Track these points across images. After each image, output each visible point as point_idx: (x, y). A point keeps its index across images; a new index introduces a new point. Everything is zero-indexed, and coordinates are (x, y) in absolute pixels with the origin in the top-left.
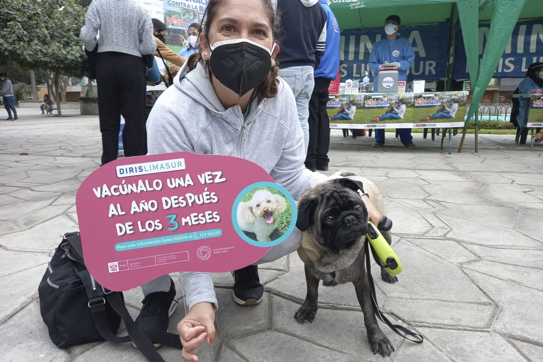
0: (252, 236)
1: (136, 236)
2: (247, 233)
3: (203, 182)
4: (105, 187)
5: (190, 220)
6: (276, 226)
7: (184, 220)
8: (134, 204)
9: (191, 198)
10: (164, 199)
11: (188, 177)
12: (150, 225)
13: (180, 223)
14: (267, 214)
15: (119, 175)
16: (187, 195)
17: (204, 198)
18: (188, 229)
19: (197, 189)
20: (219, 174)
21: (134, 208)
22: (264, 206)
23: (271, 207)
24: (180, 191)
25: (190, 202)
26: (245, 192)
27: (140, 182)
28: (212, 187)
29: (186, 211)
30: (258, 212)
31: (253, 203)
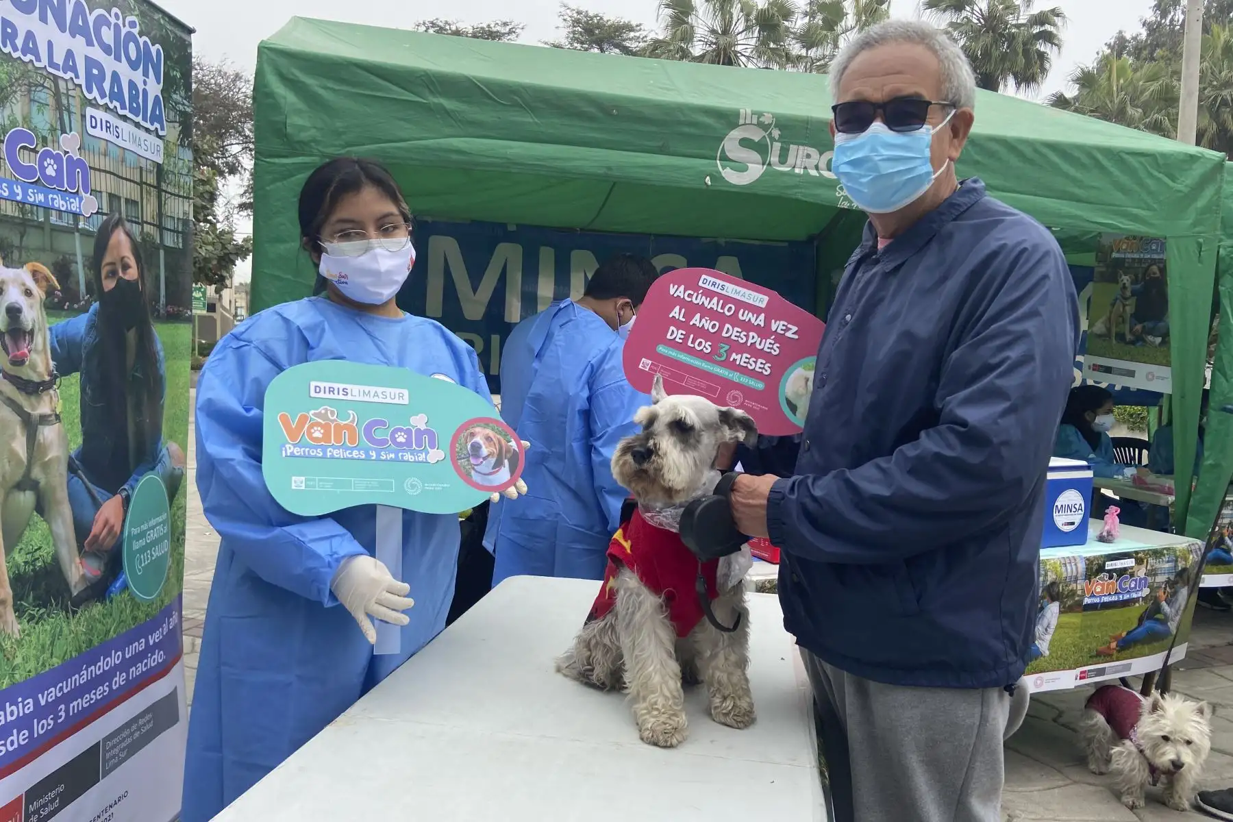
18: (733, 366)
24: (747, 326)
28: (780, 338)
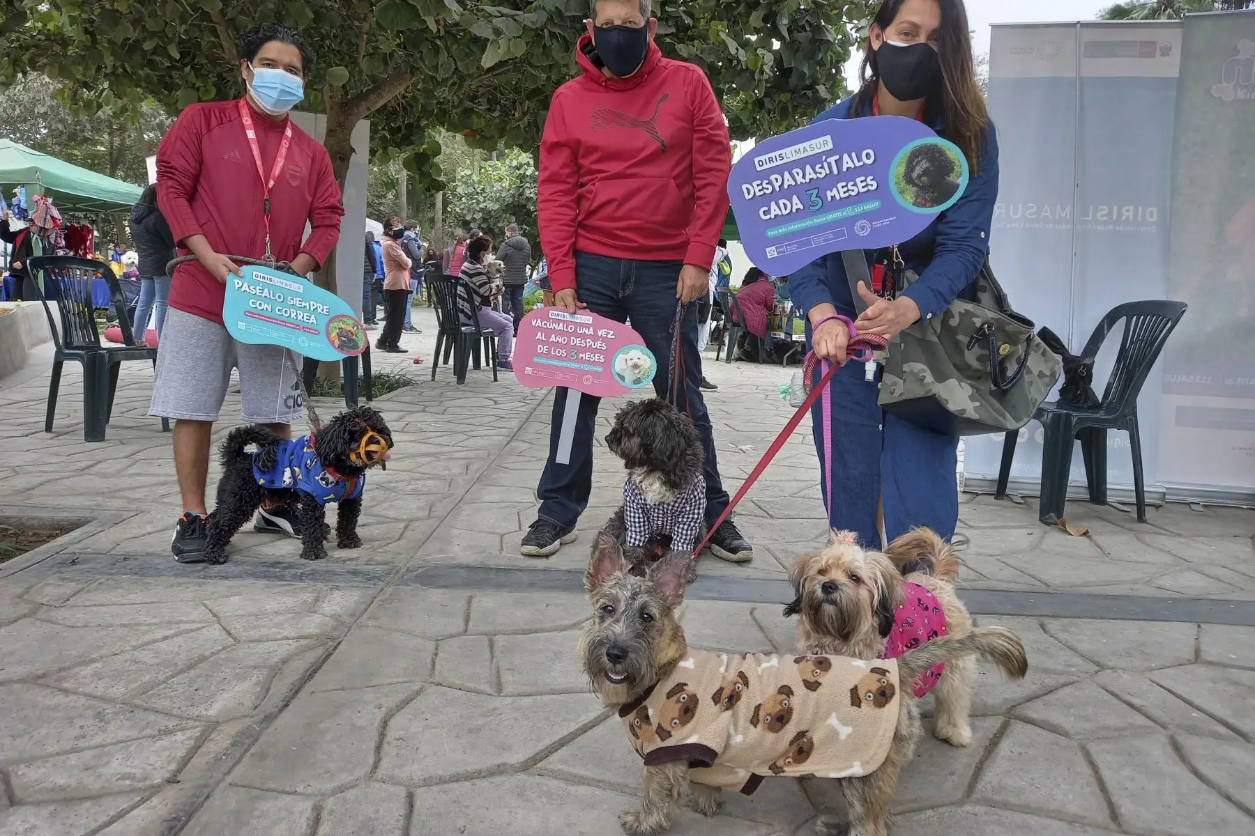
0: (622, 378)
1: (548, 355)
2: (619, 375)
3: (600, 334)
4: (539, 321)
5: (585, 356)
6: (639, 376)
7: (581, 355)
8: (553, 336)
9: (590, 342)
10: (572, 338)
11: (591, 329)
12: (559, 352)
13: (578, 356)
14: (636, 366)
15: (550, 316)
16: (588, 340)
17: (598, 345)
19: (595, 338)
20: (612, 332)
21: (553, 338)
22: (635, 360)
23: (640, 362)
25: (588, 345)
26: (624, 349)
27: (561, 325)
29: (585, 350)
30: (630, 363)
31: (628, 356)
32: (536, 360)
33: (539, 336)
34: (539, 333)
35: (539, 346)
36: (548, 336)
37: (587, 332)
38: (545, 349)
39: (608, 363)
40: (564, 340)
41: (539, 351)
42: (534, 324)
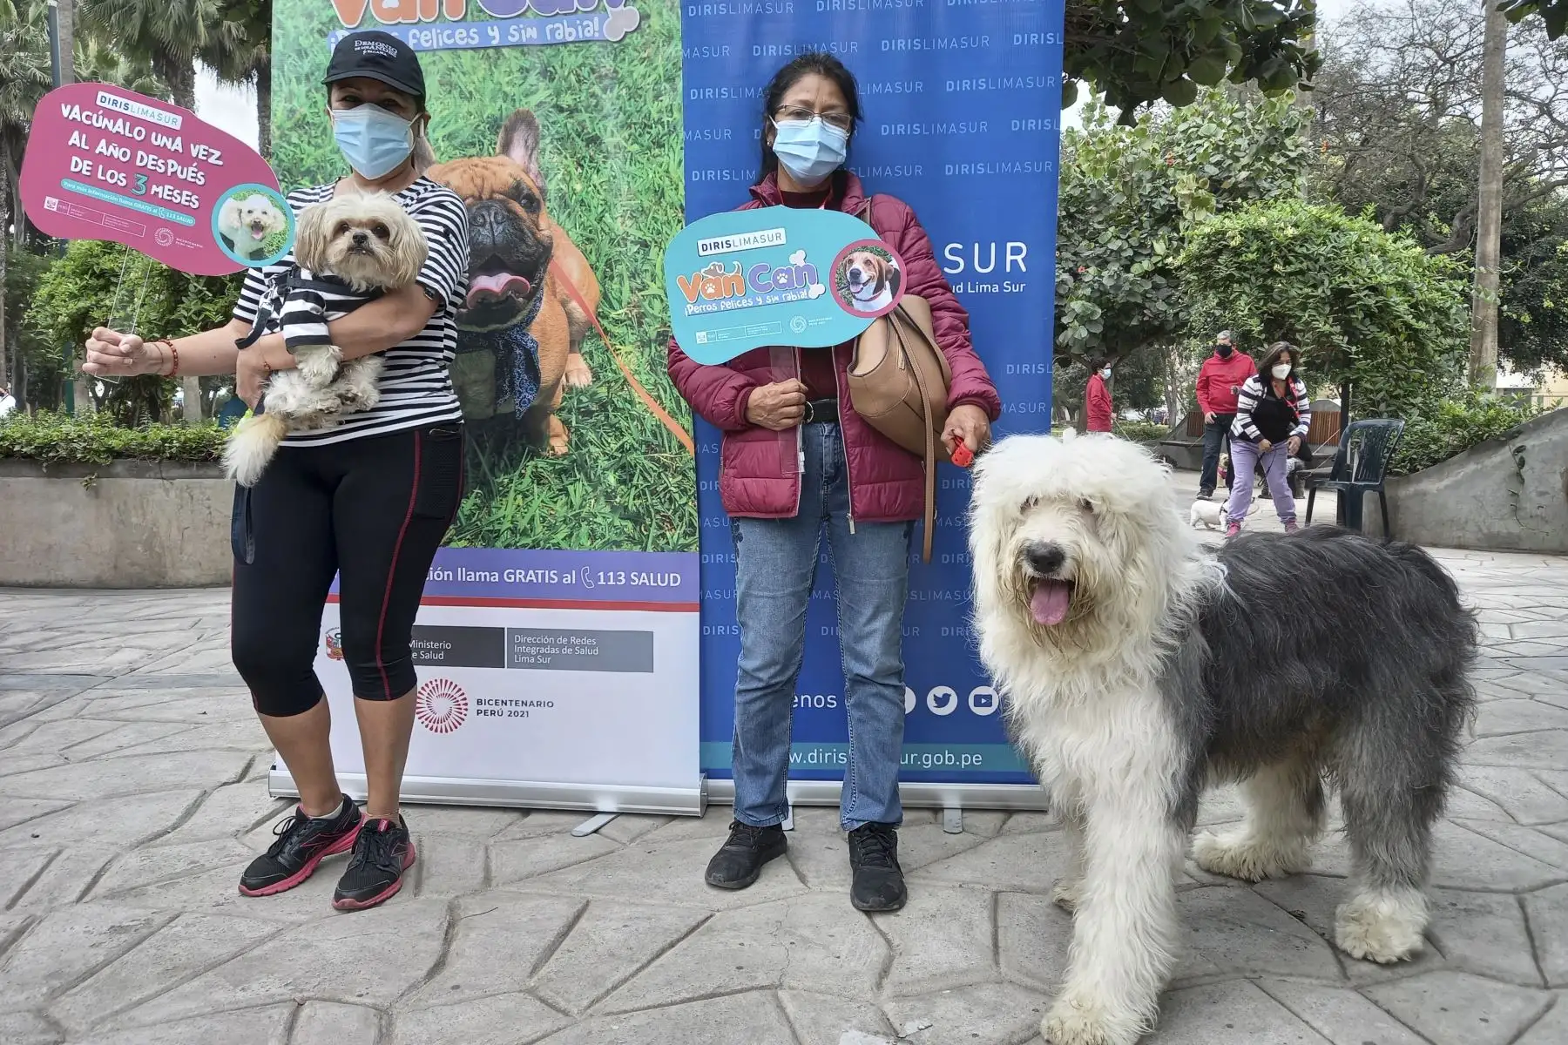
0: (230, 244)
1: (91, 180)
2: (225, 238)
3: (194, 155)
4: (77, 108)
5: (163, 191)
6: (262, 245)
7: (154, 188)
8: (103, 142)
9: (173, 166)
10: (140, 153)
11: (178, 140)
12: (112, 176)
13: (148, 189)
14: (257, 227)
15: (98, 103)
16: (170, 162)
17: (188, 174)
19: (184, 159)
20: (217, 154)
21: (102, 147)
22: (257, 215)
23: (265, 220)
25: (170, 170)
26: (241, 188)
27: (120, 122)
29: (163, 179)
30: (248, 219)
31: (245, 206)
32: (67, 184)
33: (75, 139)
34: (76, 134)
35: (75, 159)
36: (93, 143)
37: (169, 145)
38: (84, 166)
39: (204, 214)
40: (124, 154)
41: (73, 169)
42: (65, 112)
